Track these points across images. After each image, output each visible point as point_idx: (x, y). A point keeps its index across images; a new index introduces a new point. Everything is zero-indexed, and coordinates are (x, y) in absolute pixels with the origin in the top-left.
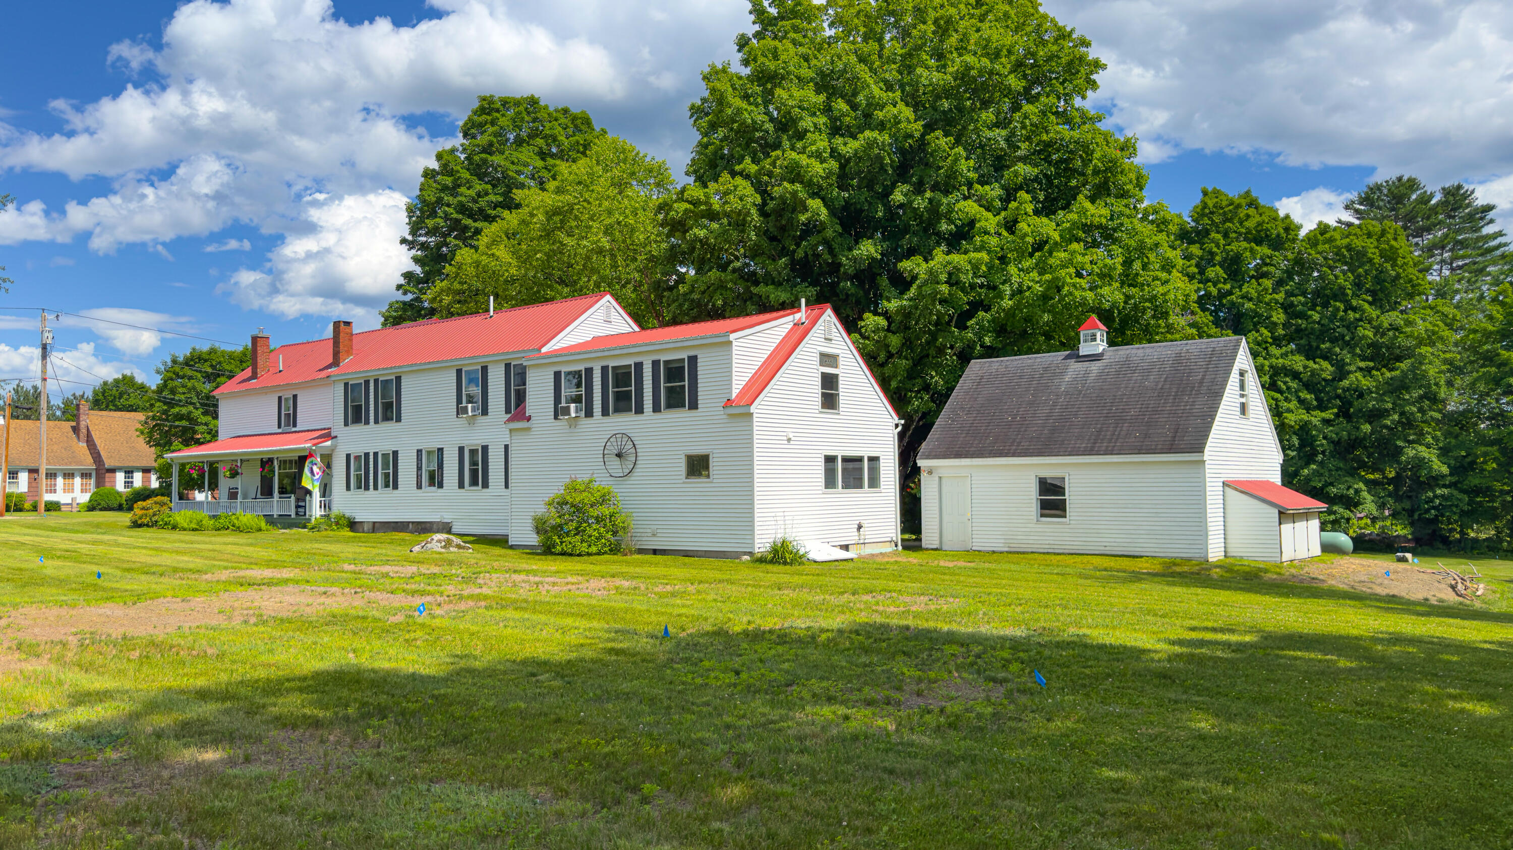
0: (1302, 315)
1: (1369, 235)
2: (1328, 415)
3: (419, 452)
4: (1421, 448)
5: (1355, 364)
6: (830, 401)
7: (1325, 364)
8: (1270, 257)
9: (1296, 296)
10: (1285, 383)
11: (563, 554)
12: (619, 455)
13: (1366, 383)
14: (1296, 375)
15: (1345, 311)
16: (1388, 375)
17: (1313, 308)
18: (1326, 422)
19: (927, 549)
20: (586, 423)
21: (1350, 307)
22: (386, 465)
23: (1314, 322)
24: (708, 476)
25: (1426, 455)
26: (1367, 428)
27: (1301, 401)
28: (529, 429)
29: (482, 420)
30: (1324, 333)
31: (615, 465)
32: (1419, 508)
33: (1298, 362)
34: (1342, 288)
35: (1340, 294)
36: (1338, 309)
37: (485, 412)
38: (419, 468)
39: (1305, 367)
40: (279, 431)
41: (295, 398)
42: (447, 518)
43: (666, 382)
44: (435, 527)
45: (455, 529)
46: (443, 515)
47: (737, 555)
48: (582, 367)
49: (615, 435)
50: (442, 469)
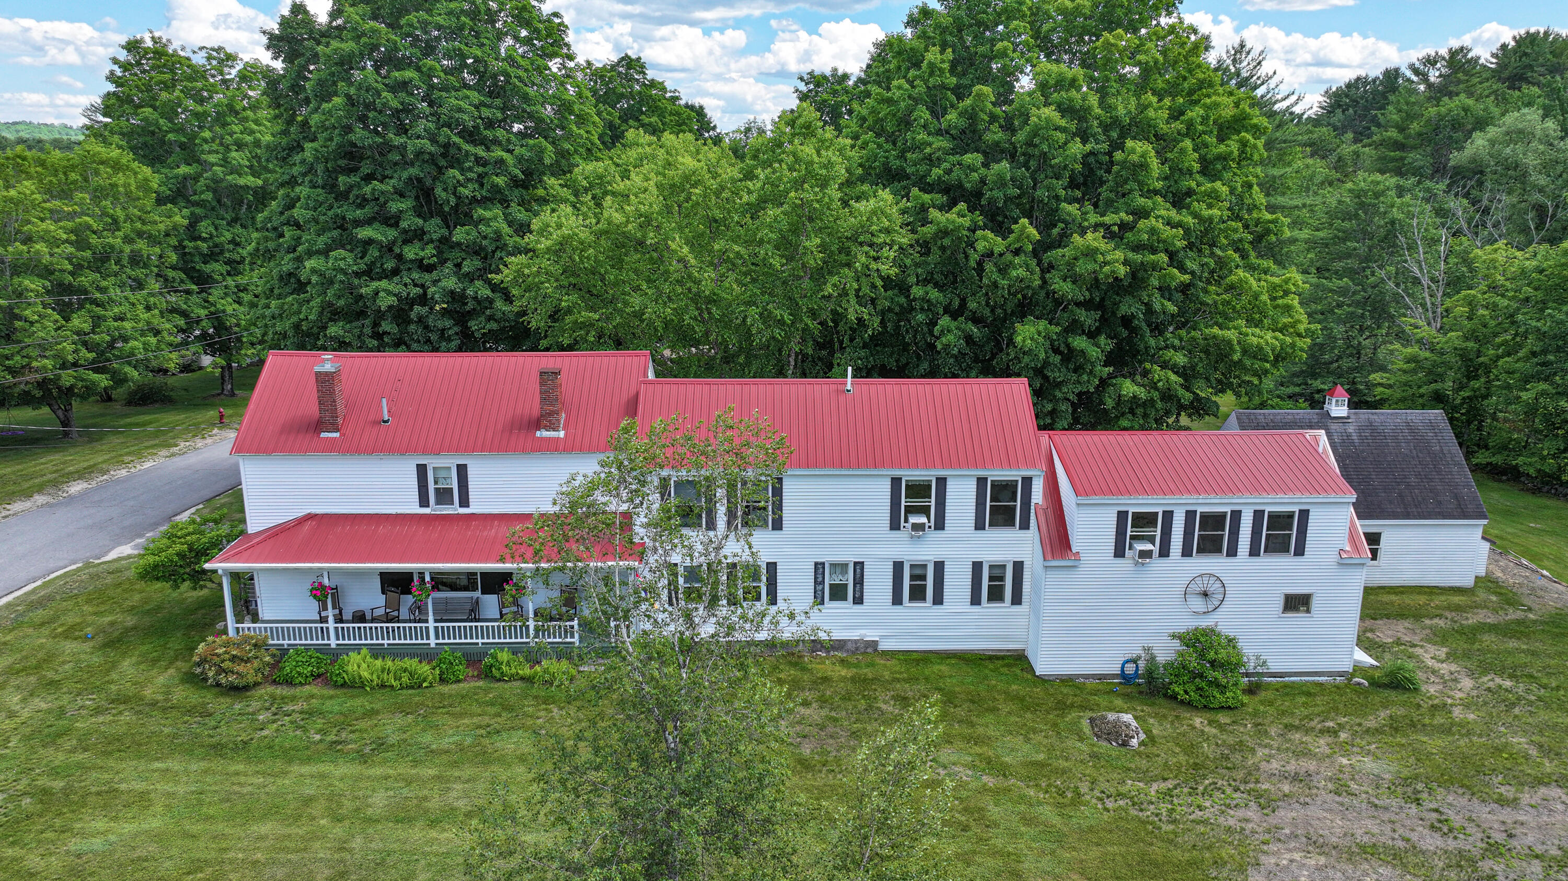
3: (819, 565)
12: (1205, 594)
20: (1158, 563)
22: (752, 577)
24: (1308, 612)
28: (1077, 566)
29: (935, 535)
31: (1199, 604)
37: (940, 525)
38: (819, 583)
40: (426, 511)
41: (462, 470)
42: (870, 635)
43: (1268, 529)
44: (850, 646)
45: (884, 646)
46: (863, 632)
47: (1330, 674)
48: (1160, 510)
49: (1201, 576)
50: (862, 584)
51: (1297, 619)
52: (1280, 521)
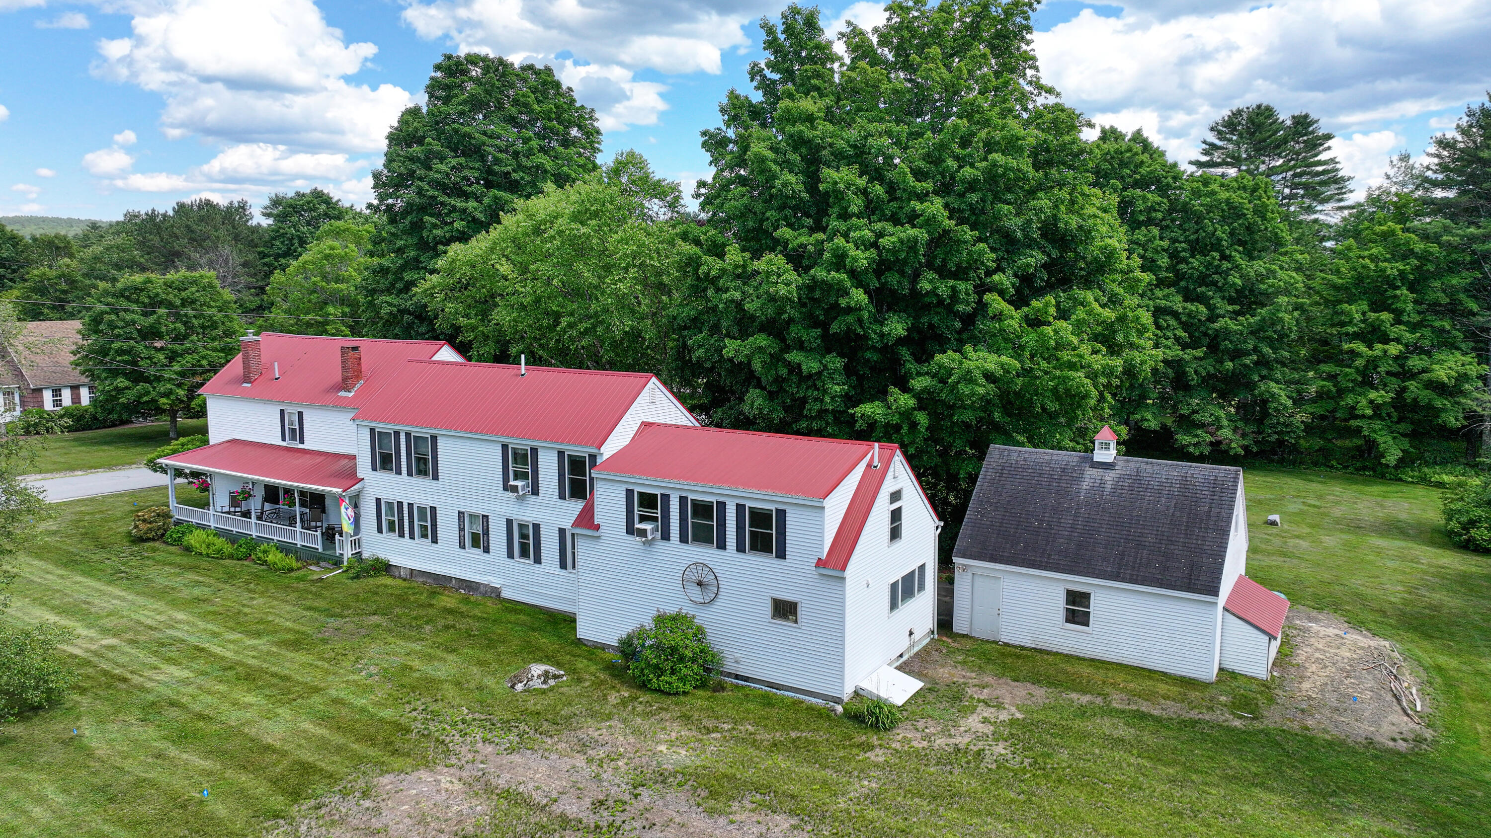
0: (1184, 260)
1: (1244, 189)
2: (1199, 353)
3: (461, 514)
4: (1272, 384)
5: (1223, 307)
6: (895, 534)
7: (1202, 309)
8: (1159, 204)
9: (1181, 242)
10: (1165, 321)
11: (659, 691)
12: (700, 584)
13: (1233, 326)
14: (1175, 315)
15: (1220, 260)
16: (1252, 320)
17: (1193, 256)
18: (1196, 358)
19: (958, 635)
20: (661, 545)
21: (1224, 257)
22: (422, 517)
23: (1193, 268)
24: (796, 622)
25: (1276, 391)
26: (1229, 365)
27: (1177, 339)
28: (599, 537)
29: (532, 499)
30: (1203, 280)
31: (695, 593)
32: (1263, 432)
33: (1177, 303)
34: (1220, 240)
35: (1216, 246)
36: (1214, 258)
37: (535, 492)
38: (461, 529)
39: (1184, 308)
40: (284, 444)
41: (300, 414)
42: (495, 582)
43: (751, 526)
44: (482, 589)
45: (506, 594)
46: (490, 578)
47: (825, 697)
48: (658, 492)
49: (696, 564)
50: (488, 535)
51: (783, 627)
52: (761, 518)
